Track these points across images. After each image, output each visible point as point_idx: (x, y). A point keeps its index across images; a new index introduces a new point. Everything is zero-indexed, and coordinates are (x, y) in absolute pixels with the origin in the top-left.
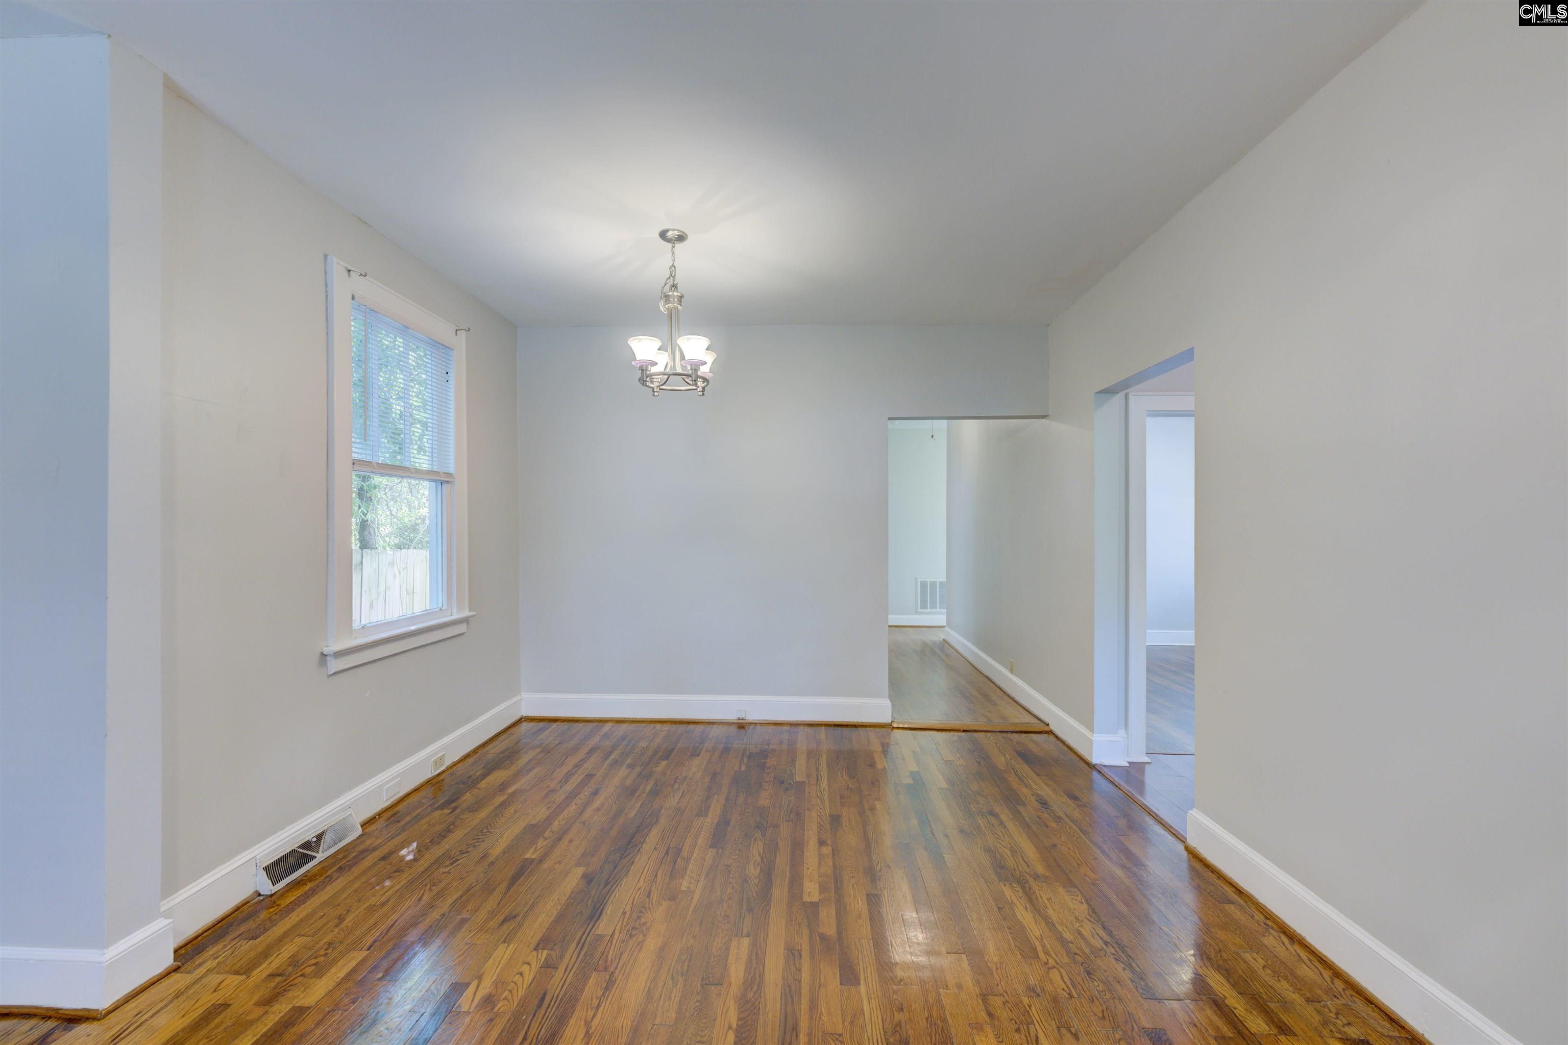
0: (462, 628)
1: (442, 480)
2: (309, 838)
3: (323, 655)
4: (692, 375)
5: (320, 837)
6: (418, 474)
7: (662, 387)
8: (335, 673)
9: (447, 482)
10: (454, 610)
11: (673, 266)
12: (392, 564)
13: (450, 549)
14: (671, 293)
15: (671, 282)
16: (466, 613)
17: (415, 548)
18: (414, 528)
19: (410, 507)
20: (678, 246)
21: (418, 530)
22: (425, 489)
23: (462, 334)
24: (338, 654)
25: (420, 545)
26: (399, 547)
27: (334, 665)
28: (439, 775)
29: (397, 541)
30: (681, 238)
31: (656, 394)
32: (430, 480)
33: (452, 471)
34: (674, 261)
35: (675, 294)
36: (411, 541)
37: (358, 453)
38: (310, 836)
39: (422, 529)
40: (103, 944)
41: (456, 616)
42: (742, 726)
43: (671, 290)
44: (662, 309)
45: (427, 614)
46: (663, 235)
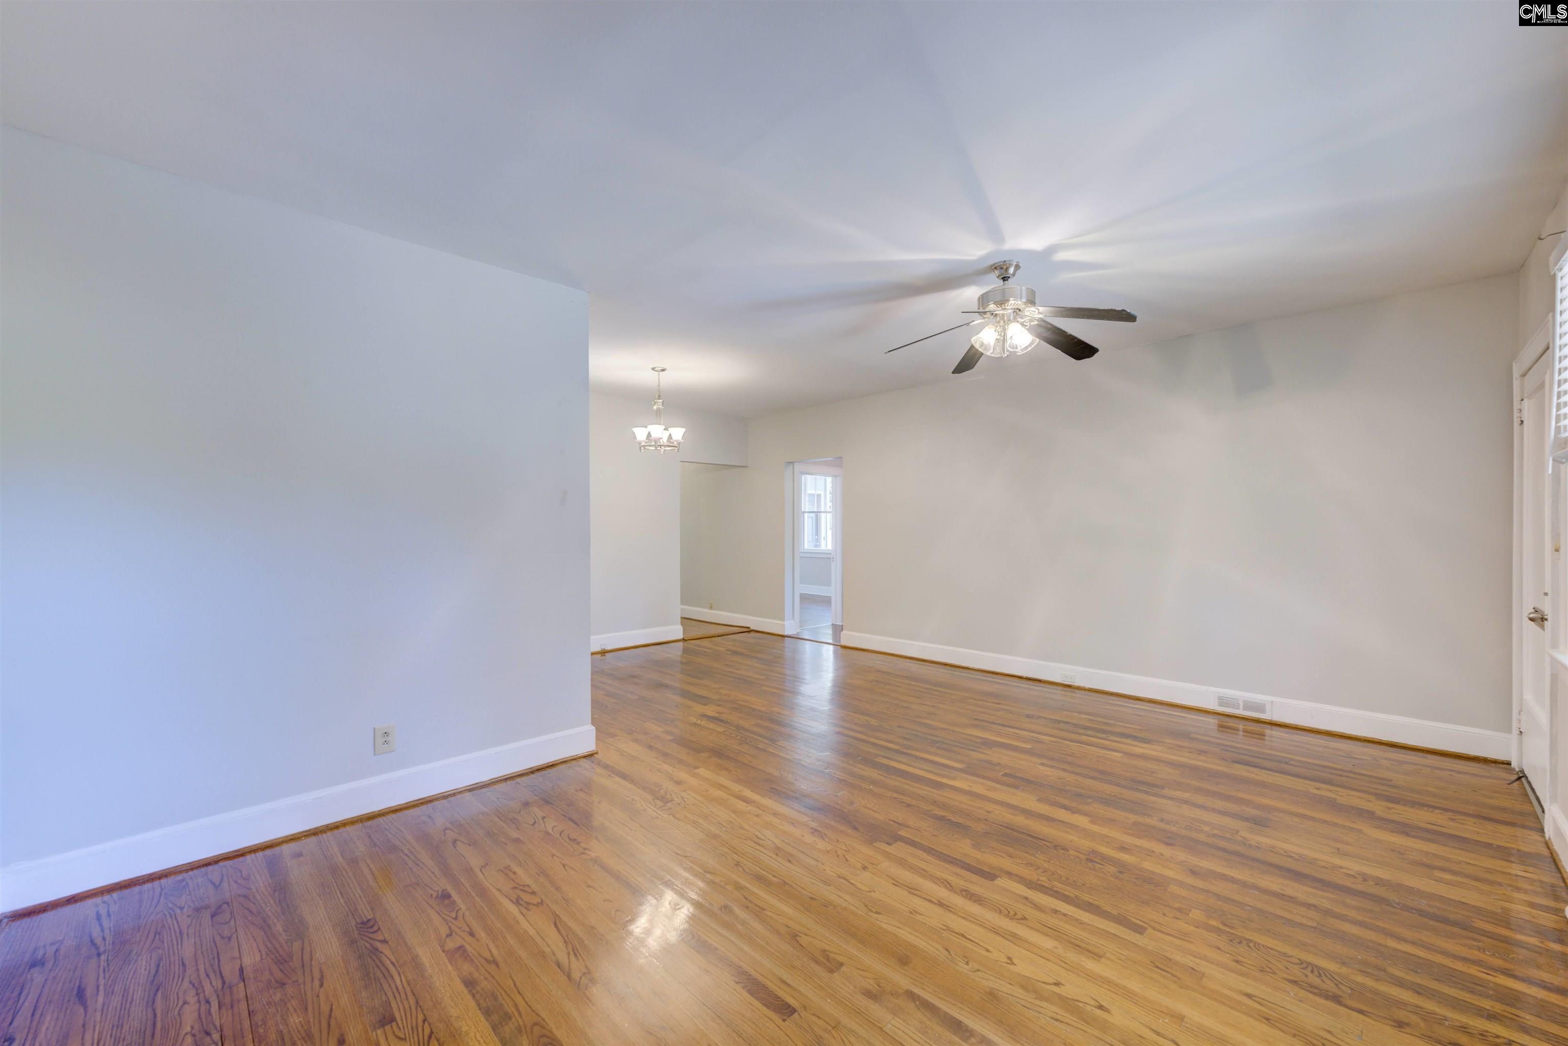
30: (663, 370)
34: (659, 382)
35: (660, 401)
43: (658, 399)
46: (653, 369)
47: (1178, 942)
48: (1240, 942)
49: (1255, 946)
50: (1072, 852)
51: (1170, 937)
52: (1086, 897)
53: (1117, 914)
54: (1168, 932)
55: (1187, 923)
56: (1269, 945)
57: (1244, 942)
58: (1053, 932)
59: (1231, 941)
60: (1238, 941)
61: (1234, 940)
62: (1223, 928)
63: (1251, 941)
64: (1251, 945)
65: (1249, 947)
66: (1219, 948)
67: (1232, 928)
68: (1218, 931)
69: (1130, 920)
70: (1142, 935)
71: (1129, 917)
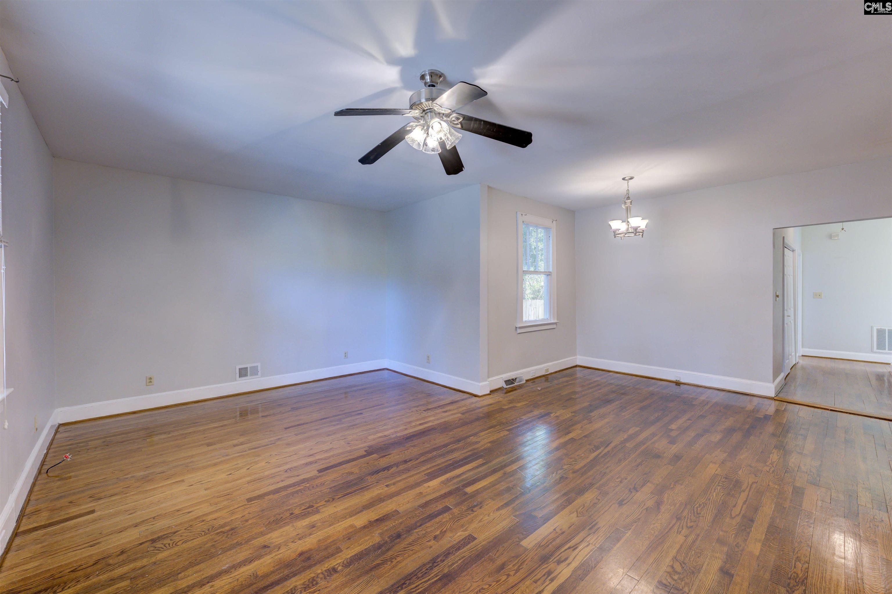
0: (554, 326)
1: (548, 274)
2: (513, 378)
3: (516, 328)
4: (636, 231)
5: (516, 379)
6: (541, 273)
7: (625, 236)
8: (519, 333)
9: (550, 275)
10: (552, 320)
11: (628, 190)
12: (531, 305)
13: (550, 298)
14: (627, 201)
15: (627, 196)
16: (556, 321)
17: (539, 299)
18: (539, 291)
19: (537, 281)
20: (631, 181)
21: (540, 291)
22: (543, 277)
23: (555, 222)
24: (520, 328)
25: (541, 298)
26: (533, 299)
27: (519, 331)
28: (547, 375)
29: (532, 296)
30: (632, 178)
31: (622, 239)
32: (544, 275)
33: (551, 271)
34: (628, 188)
35: (629, 201)
36: (538, 296)
37: (525, 269)
38: (514, 377)
39: (542, 291)
40: (480, 382)
41: (552, 322)
42: (678, 384)
43: (627, 200)
44: (623, 207)
45: (542, 320)
46: (624, 179)
47: (232, 508)
48: (209, 530)
49: (201, 534)
50: (323, 503)
51: (236, 507)
52: (283, 493)
53: (265, 498)
54: (240, 508)
55: (237, 518)
56: (195, 540)
57: (207, 531)
58: (272, 476)
59: (213, 527)
60: (210, 530)
61: (212, 529)
62: (221, 530)
63: (205, 535)
64: (203, 533)
65: (203, 531)
66: (215, 519)
67: (218, 533)
68: (222, 526)
69: (257, 500)
70: (246, 499)
71: (259, 500)
